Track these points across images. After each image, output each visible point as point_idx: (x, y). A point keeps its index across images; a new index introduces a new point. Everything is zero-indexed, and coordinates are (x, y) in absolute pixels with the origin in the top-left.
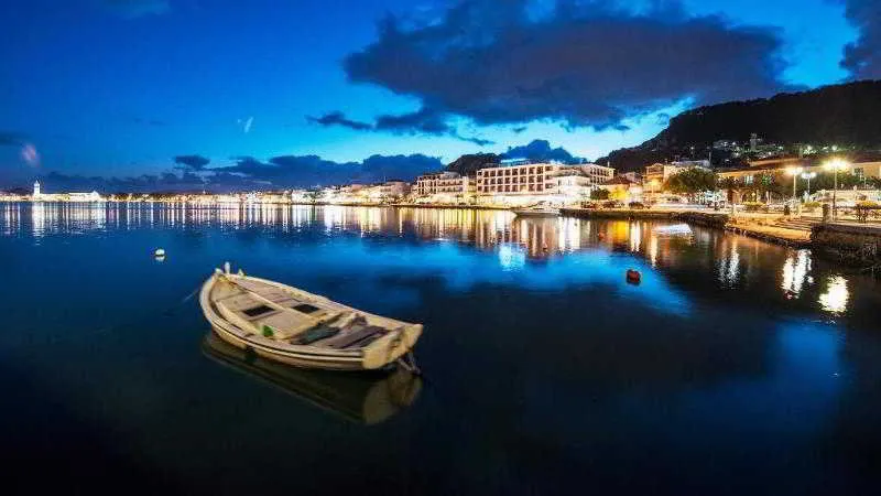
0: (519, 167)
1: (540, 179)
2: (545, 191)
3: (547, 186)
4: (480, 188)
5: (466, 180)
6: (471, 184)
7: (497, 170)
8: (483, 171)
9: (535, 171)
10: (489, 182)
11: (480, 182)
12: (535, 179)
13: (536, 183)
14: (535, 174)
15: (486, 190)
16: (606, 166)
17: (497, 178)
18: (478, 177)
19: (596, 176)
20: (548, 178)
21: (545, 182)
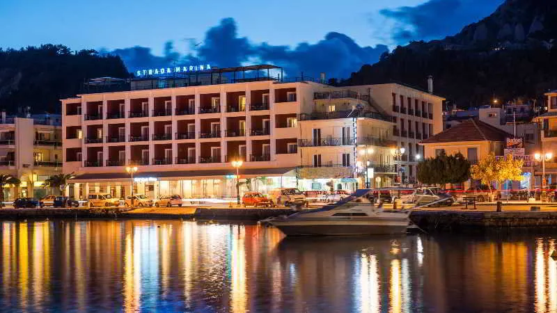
0: (197, 91)
1: (259, 126)
2: (277, 160)
3: (282, 147)
4: (73, 155)
5: (25, 127)
6: (39, 140)
7: (127, 96)
8: (85, 99)
9: (245, 102)
10: (104, 133)
11: (72, 133)
12: (246, 126)
13: (248, 138)
14: (246, 111)
15: (93, 160)
16: (425, 90)
17: (128, 121)
18: (68, 121)
19: (407, 117)
20: (282, 121)
21: (276, 134)
